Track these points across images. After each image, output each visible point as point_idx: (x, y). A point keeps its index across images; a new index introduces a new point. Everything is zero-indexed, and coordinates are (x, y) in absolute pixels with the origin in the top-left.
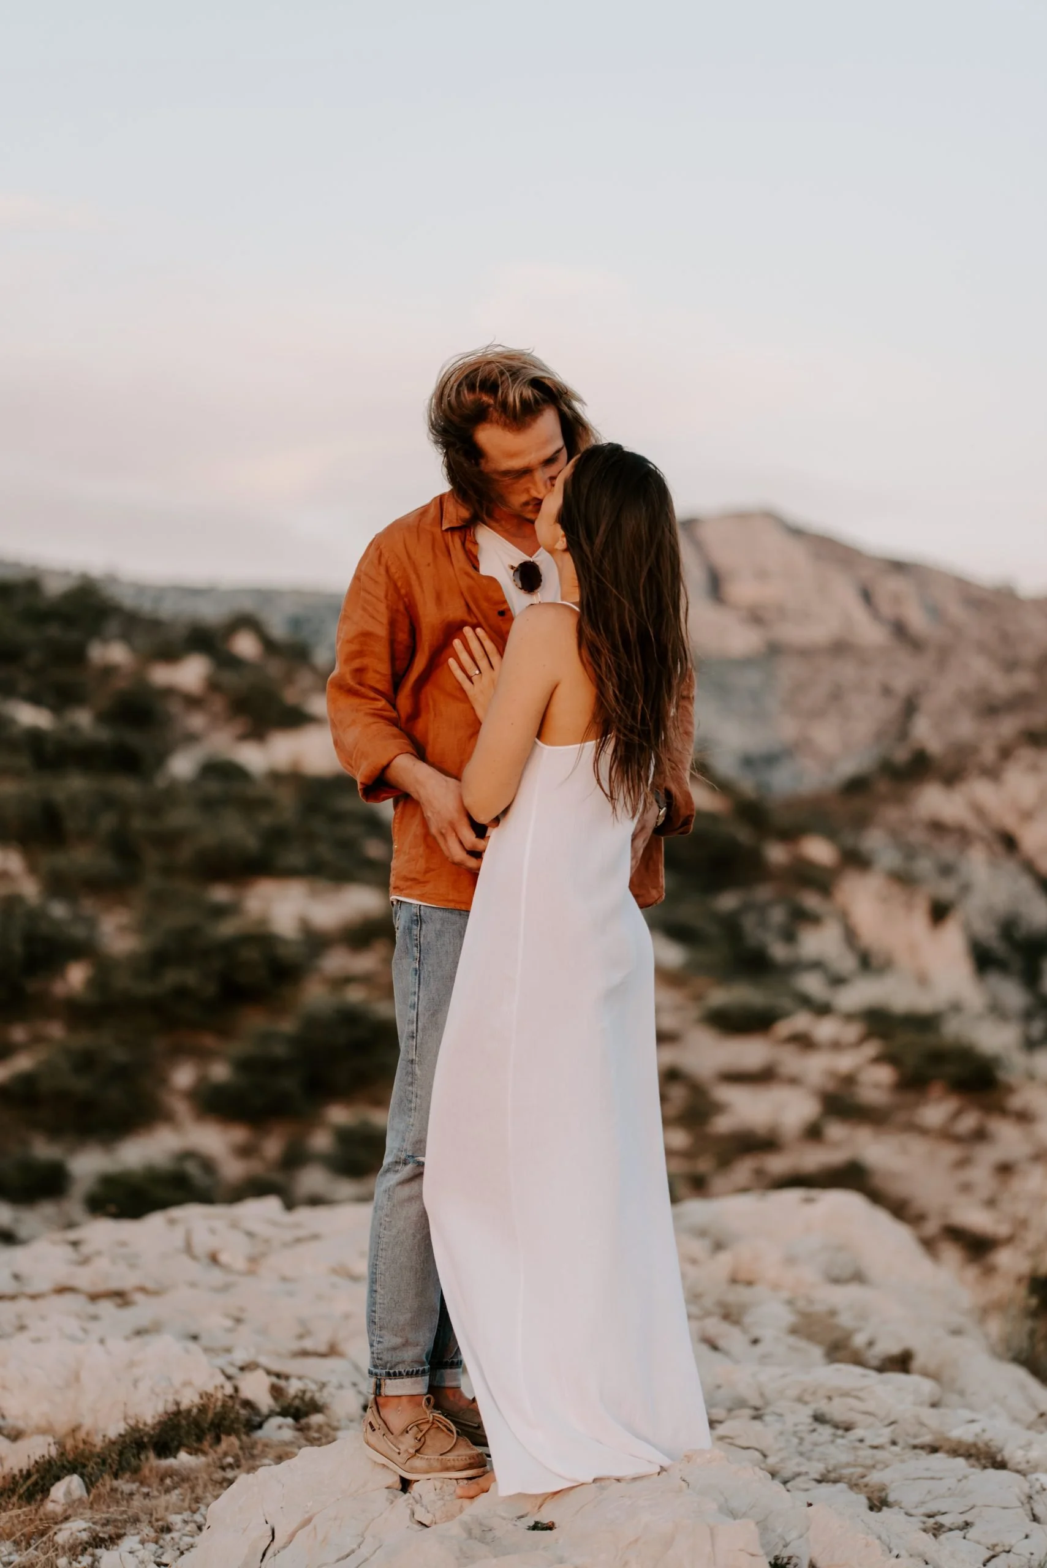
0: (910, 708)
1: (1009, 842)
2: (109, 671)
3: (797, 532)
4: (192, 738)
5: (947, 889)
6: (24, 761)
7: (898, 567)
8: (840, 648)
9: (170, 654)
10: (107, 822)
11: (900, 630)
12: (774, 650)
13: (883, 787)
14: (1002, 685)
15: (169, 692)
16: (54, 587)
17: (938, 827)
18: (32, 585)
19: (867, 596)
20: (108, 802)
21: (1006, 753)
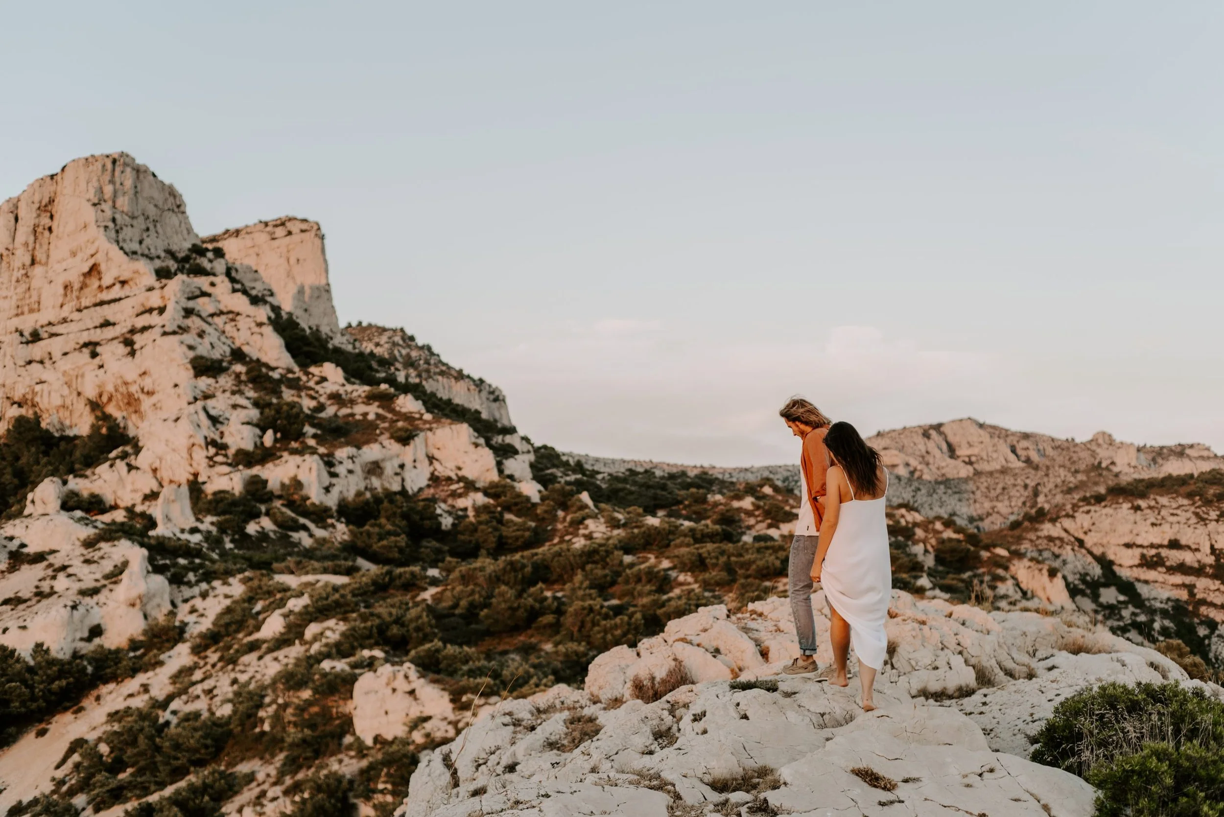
0: (1036, 494)
1: (1081, 543)
2: (716, 504)
3: (981, 426)
4: (749, 528)
5: (1057, 564)
6: (689, 540)
7: (1026, 436)
8: (1004, 471)
9: (739, 497)
10: (723, 559)
11: (1028, 461)
12: (977, 473)
13: (1026, 524)
14: (1072, 480)
15: (740, 510)
16: (692, 473)
17: (1050, 539)
18: (684, 474)
19: (1014, 450)
20: (723, 553)
21: (1075, 507)
